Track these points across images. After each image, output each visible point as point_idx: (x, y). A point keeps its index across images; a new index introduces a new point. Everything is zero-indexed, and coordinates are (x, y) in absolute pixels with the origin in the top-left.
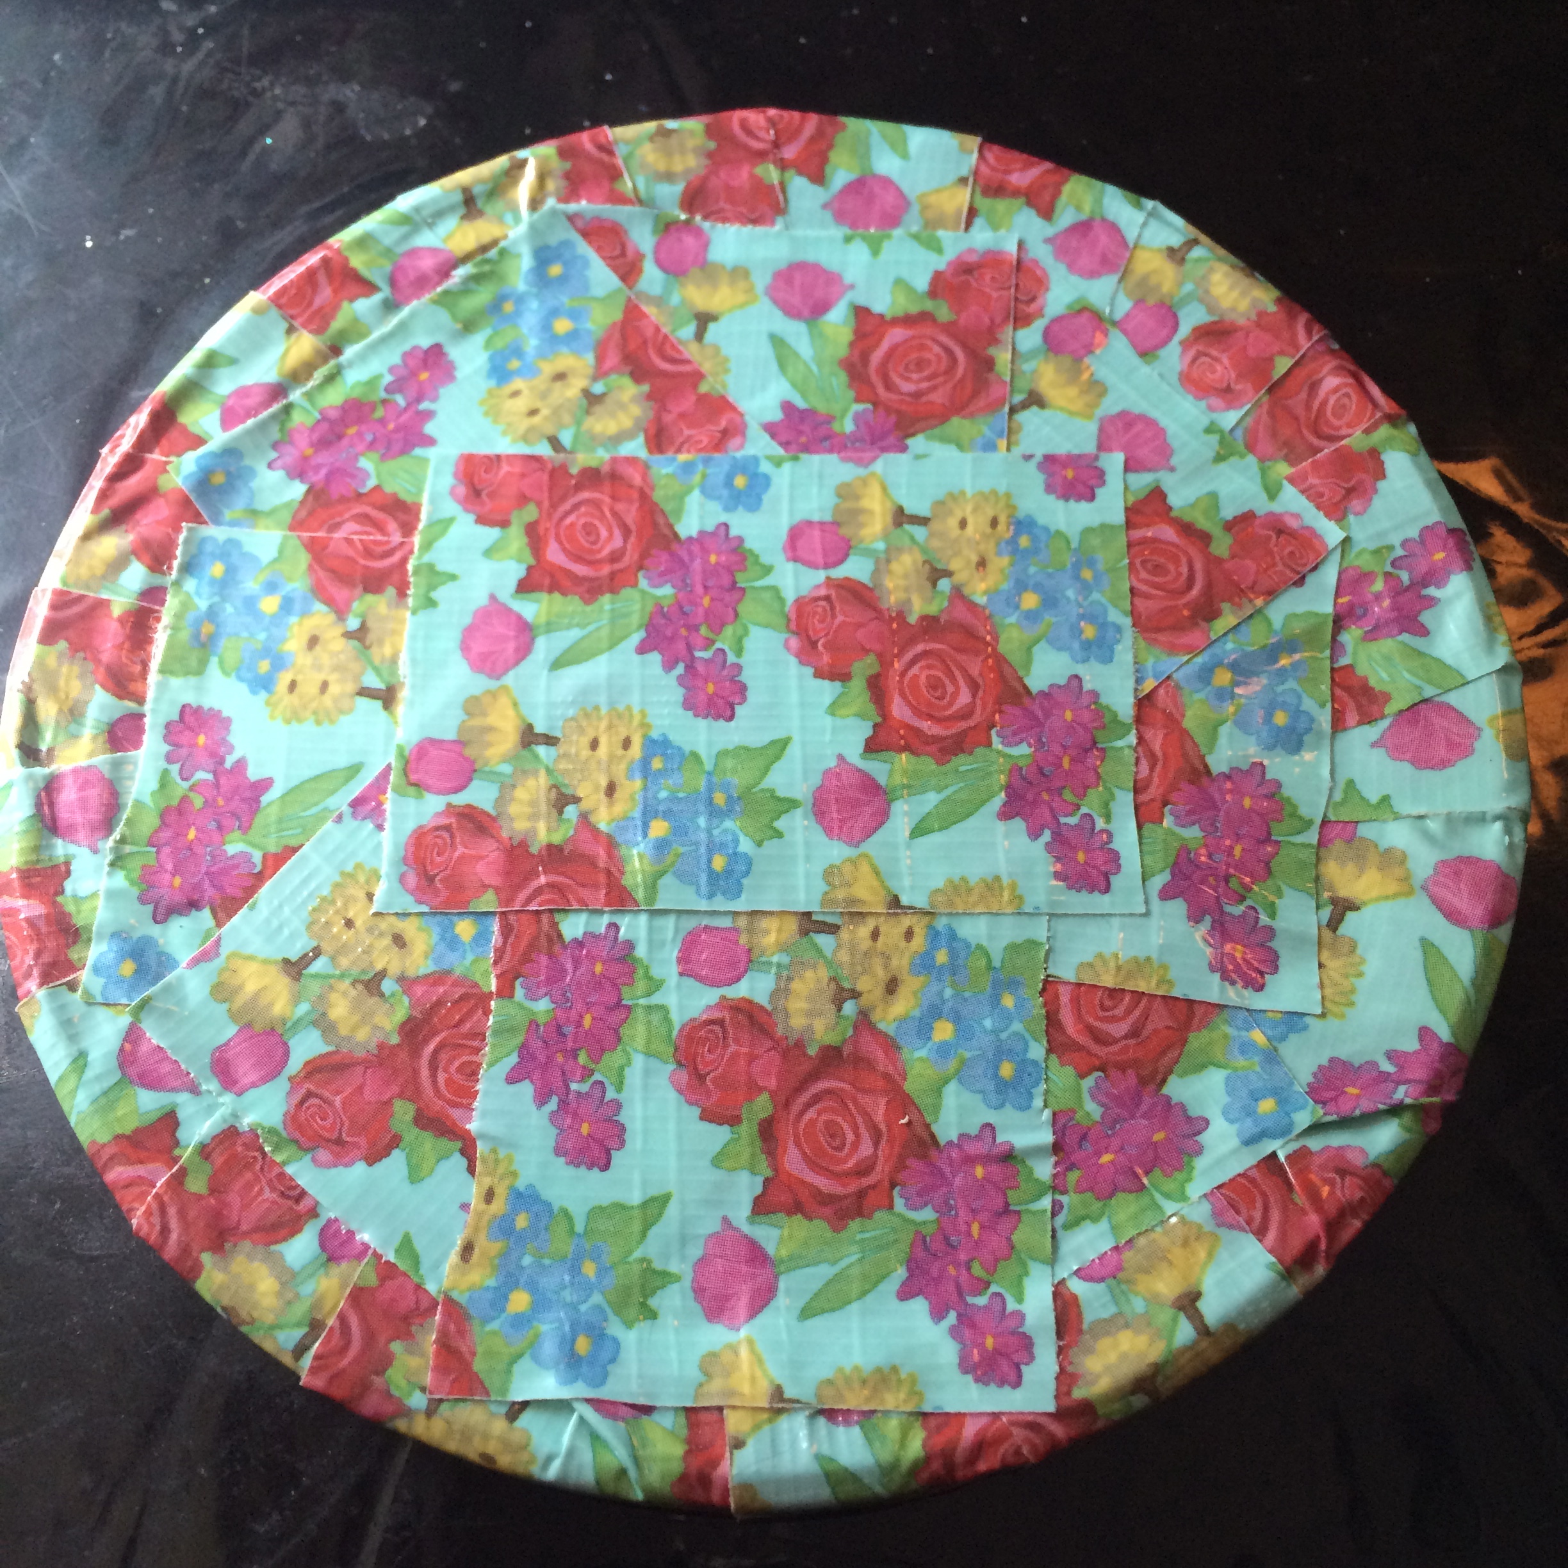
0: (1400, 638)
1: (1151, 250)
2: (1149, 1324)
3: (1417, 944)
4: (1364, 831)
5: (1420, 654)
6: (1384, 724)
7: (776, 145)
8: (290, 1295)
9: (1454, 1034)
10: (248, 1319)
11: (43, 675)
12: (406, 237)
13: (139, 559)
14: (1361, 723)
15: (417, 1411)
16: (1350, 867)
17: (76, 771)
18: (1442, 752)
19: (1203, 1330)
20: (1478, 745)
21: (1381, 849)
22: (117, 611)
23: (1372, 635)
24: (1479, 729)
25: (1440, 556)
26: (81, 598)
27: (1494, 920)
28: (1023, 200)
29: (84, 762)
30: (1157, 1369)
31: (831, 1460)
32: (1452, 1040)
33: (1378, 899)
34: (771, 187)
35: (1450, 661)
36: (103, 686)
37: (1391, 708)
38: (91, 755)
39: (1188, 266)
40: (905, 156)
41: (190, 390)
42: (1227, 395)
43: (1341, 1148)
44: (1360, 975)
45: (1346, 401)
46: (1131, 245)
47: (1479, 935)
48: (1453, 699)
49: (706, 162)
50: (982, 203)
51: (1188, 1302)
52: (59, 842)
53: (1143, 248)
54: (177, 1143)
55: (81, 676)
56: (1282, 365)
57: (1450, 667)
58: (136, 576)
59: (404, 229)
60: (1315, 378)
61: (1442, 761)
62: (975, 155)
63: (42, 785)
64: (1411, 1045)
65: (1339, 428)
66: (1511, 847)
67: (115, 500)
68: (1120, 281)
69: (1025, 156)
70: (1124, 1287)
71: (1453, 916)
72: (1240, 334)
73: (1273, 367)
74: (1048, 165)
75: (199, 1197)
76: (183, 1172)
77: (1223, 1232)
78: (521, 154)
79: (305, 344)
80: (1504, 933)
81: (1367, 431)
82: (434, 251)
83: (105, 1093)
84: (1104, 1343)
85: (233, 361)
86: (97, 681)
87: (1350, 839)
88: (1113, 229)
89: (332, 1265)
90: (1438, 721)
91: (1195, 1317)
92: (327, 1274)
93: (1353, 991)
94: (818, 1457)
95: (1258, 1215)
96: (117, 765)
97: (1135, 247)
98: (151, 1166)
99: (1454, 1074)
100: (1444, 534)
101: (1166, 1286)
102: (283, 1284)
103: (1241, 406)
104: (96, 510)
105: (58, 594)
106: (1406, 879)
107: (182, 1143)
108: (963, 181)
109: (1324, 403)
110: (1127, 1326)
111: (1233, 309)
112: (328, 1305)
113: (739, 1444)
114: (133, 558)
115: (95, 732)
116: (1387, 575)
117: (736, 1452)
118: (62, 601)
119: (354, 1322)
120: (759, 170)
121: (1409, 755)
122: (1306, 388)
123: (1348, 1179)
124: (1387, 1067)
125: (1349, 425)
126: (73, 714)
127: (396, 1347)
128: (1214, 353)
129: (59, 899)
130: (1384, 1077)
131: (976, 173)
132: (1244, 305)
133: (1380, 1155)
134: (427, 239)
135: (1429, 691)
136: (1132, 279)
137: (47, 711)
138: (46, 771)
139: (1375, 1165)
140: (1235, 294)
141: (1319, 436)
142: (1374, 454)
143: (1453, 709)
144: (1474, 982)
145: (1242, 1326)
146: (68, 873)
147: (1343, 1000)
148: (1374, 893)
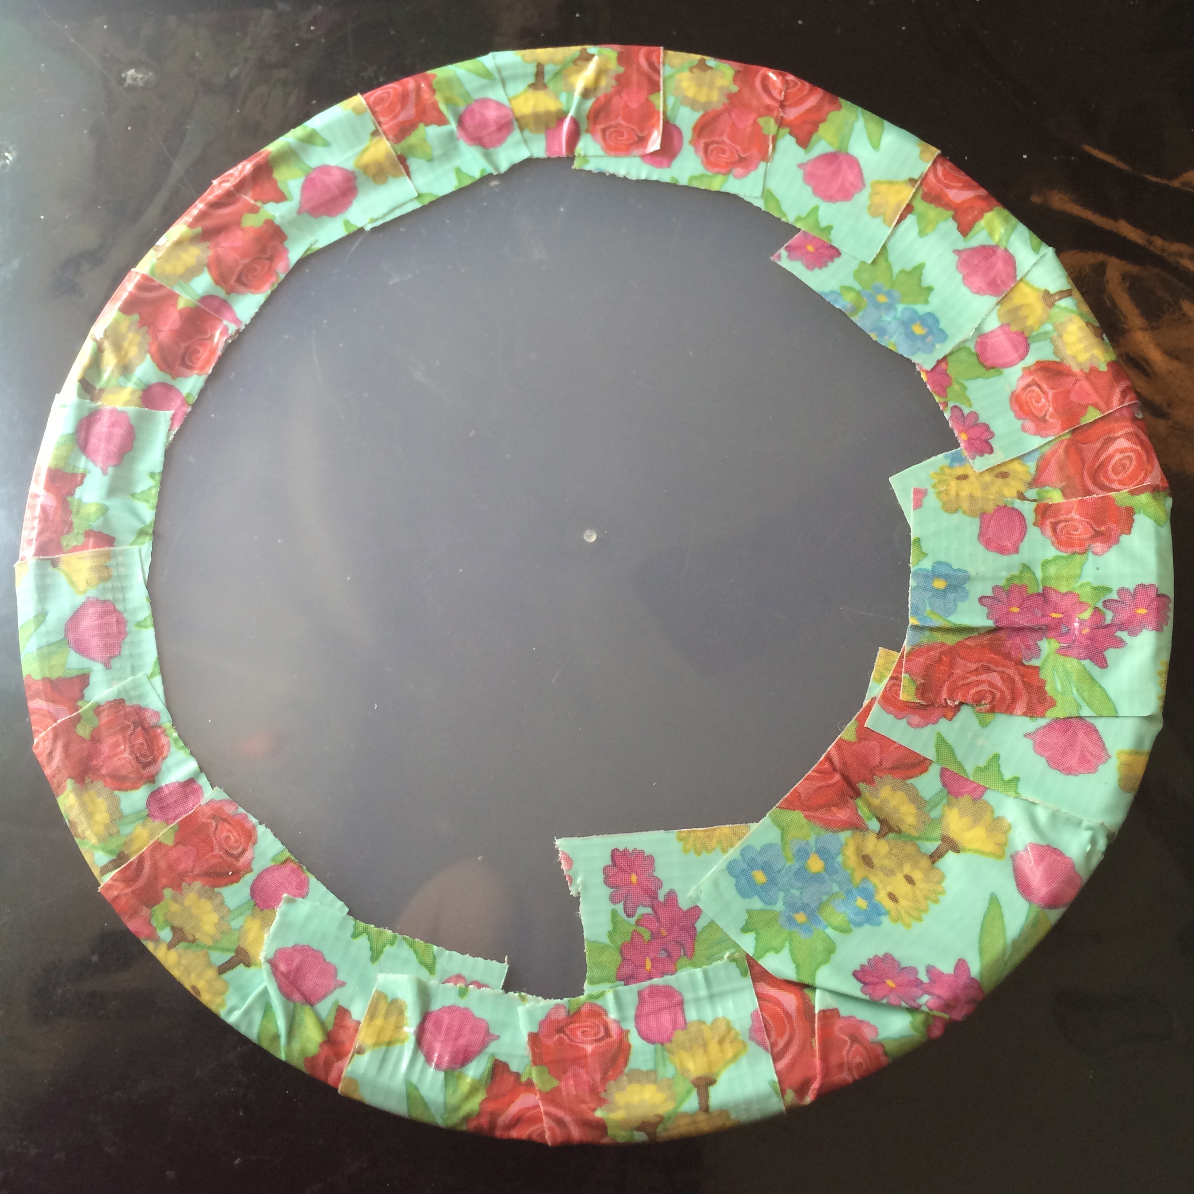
0: (1084, 662)
1: (1032, 287)
2: (670, 1087)
3: (987, 897)
4: (989, 796)
5: (1093, 680)
6: (1042, 722)
7: (782, 105)
8: (113, 830)
9: (981, 974)
10: (81, 834)
11: (114, 336)
12: (483, 88)
13: (210, 271)
14: (1025, 714)
15: (163, 941)
16: (967, 820)
17: (114, 411)
18: (1073, 762)
19: (705, 1108)
20: (1102, 767)
21: (996, 815)
22: (181, 304)
23: (1064, 652)
24: (1109, 757)
25: (1142, 611)
26: (161, 287)
27: (1051, 903)
28: (951, 213)
29: (120, 407)
30: (661, 1119)
31: (416, 1088)
32: (978, 978)
33: (976, 851)
34: (766, 137)
35: (1112, 694)
36: (152, 357)
37: (1052, 714)
38: (127, 403)
39: (1054, 311)
40: (876, 146)
41: (288, 155)
42: (1040, 424)
43: (862, 1021)
44: (936, 901)
45: (1127, 462)
46: (1018, 278)
47: (1035, 909)
48: (1099, 724)
49: (726, 101)
50: (920, 205)
51: (704, 1084)
52: (83, 459)
53: (1027, 284)
54: (82, 697)
55: (140, 345)
56: (1092, 415)
57: (1109, 699)
58: (203, 283)
59: (484, 81)
60: (1112, 435)
61: (1071, 768)
62: (929, 165)
63: (86, 414)
64: (947, 967)
65: (1112, 481)
66: (1089, 856)
67: (209, 223)
68: (998, 303)
69: (968, 178)
70: (666, 1054)
71: (1023, 886)
72: (1071, 380)
73: (1085, 414)
74: (982, 192)
75: (82, 740)
76: (78, 718)
77: (752, 1046)
78: (591, 49)
79: (382, 148)
80: (1054, 916)
81: (1133, 493)
82: (500, 105)
83: (49, 645)
84: (635, 1087)
85: (326, 144)
86: (149, 352)
87: (976, 799)
88: (1010, 260)
89: (149, 820)
90: (1082, 738)
91: (704, 1096)
92: (144, 825)
93: (926, 910)
94: (408, 1082)
95: (781, 1043)
96: (141, 417)
97: (1021, 280)
98: (59, 707)
99: (967, 1002)
100: (1153, 595)
101: (695, 1066)
102: (113, 821)
103: (1046, 436)
104: (191, 225)
105: (145, 278)
106: (1003, 845)
107: (86, 698)
108: (912, 181)
109: (1110, 457)
110: (655, 1082)
111: (1074, 358)
112: (135, 847)
113: (360, 1051)
114: (206, 269)
115: (135, 388)
116: (1096, 609)
117: (356, 1055)
118: (146, 284)
119: (147, 865)
120: (761, 121)
121: (1048, 754)
122: (1102, 440)
123: (855, 1046)
124: (923, 977)
125: (1121, 482)
126: (125, 369)
127: (168, 892)
128: (1045, 387)
129: (69, 499)
130: (918, 983)
131: (924, 178)
132: (1084, 357)
133: (887, 1038)
134: (497, 94)
135: (1085, 712)
136: (1008, 305)
137: (110, 361)
138: (93, 405)
139: (881, 1044)
140: (1081, 346)
141: (1095, 483)
142: (1130, 512)
143: (1097, 731)
144: (1015, 942)
145: (733, 1116)
146: (81, 483)
147: (915, 914)
148: (975, 846)
